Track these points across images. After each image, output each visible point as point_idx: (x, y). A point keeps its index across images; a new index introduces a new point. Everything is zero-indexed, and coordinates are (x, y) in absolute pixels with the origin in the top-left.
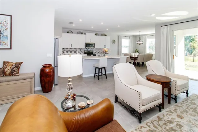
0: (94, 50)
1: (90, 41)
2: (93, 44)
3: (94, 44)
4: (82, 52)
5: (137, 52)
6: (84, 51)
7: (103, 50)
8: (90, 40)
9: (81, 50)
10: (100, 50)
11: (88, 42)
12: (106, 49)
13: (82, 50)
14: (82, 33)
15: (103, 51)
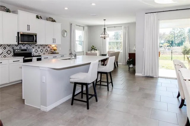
0: (33, 48)
1: (29, 29)
2: (33, 35)
3: (36, 36)
4: (9, 52)
5: (95, 49)
6: (12, 50)
8: (28, 26)
9: (5, 48)
10: (44, 48)
11: (24, 30)
12: (53, 46)
13: (8, 48)
14: (8, 11)
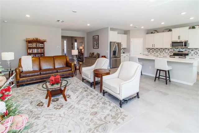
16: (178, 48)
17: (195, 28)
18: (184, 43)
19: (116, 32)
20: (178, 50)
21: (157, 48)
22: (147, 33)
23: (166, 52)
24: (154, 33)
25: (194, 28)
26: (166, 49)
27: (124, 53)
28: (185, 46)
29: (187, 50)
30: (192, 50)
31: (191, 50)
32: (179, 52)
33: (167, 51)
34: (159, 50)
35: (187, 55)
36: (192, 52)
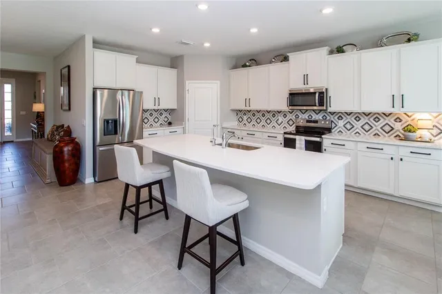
7: (398, 120)
15: (398, 126)
16: (307, 110)
17: (343, 52)
18: (317, 95)
19: (133, 59)
20: (306, 116)
21: (258, 109)
22: (235, 67)
23: (279, 122)
24: (249, 66)
25: (340, 50)
26: (279, 112)
27: (170, 124)
28: (321, 104)
29: (328, 118)
30: (340, 118)
31: (336, 118)
32: (308, 121)
33: (281, 119)
34: (263, 115)
35: (329, 130)
36: (341, 123)
